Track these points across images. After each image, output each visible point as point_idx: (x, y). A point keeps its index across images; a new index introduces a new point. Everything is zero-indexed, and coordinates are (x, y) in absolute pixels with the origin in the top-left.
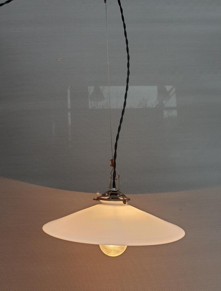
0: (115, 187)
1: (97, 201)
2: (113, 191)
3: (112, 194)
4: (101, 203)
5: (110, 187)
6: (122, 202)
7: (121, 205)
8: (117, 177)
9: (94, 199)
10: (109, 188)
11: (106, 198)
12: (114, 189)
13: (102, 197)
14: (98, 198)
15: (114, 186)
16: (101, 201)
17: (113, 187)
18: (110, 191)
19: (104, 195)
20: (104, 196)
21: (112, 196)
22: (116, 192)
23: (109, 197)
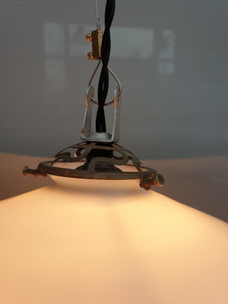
0: (104, 131)
1: (39, 177)
2: (99, 143)
3: (94, 153)
4: (54, 186)
5: (87, 131)
6: (135, 183)
7: (130, 193)
8: (112, 93)
9: (27, 171)
10: (83, 132)
11: (73, 166)
12: (101, 137)
13: (59, 165)
14: (41, 165)
15: (101, 126)
16: (53, 177)
17: (98, 130)
18: (89, 143)
19: (65, 157)
20: (64, 161)
21: (95, 160)
22: (109, 144)
23: (82, 164)
